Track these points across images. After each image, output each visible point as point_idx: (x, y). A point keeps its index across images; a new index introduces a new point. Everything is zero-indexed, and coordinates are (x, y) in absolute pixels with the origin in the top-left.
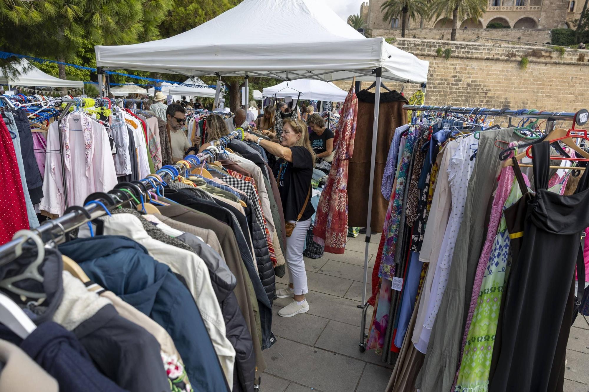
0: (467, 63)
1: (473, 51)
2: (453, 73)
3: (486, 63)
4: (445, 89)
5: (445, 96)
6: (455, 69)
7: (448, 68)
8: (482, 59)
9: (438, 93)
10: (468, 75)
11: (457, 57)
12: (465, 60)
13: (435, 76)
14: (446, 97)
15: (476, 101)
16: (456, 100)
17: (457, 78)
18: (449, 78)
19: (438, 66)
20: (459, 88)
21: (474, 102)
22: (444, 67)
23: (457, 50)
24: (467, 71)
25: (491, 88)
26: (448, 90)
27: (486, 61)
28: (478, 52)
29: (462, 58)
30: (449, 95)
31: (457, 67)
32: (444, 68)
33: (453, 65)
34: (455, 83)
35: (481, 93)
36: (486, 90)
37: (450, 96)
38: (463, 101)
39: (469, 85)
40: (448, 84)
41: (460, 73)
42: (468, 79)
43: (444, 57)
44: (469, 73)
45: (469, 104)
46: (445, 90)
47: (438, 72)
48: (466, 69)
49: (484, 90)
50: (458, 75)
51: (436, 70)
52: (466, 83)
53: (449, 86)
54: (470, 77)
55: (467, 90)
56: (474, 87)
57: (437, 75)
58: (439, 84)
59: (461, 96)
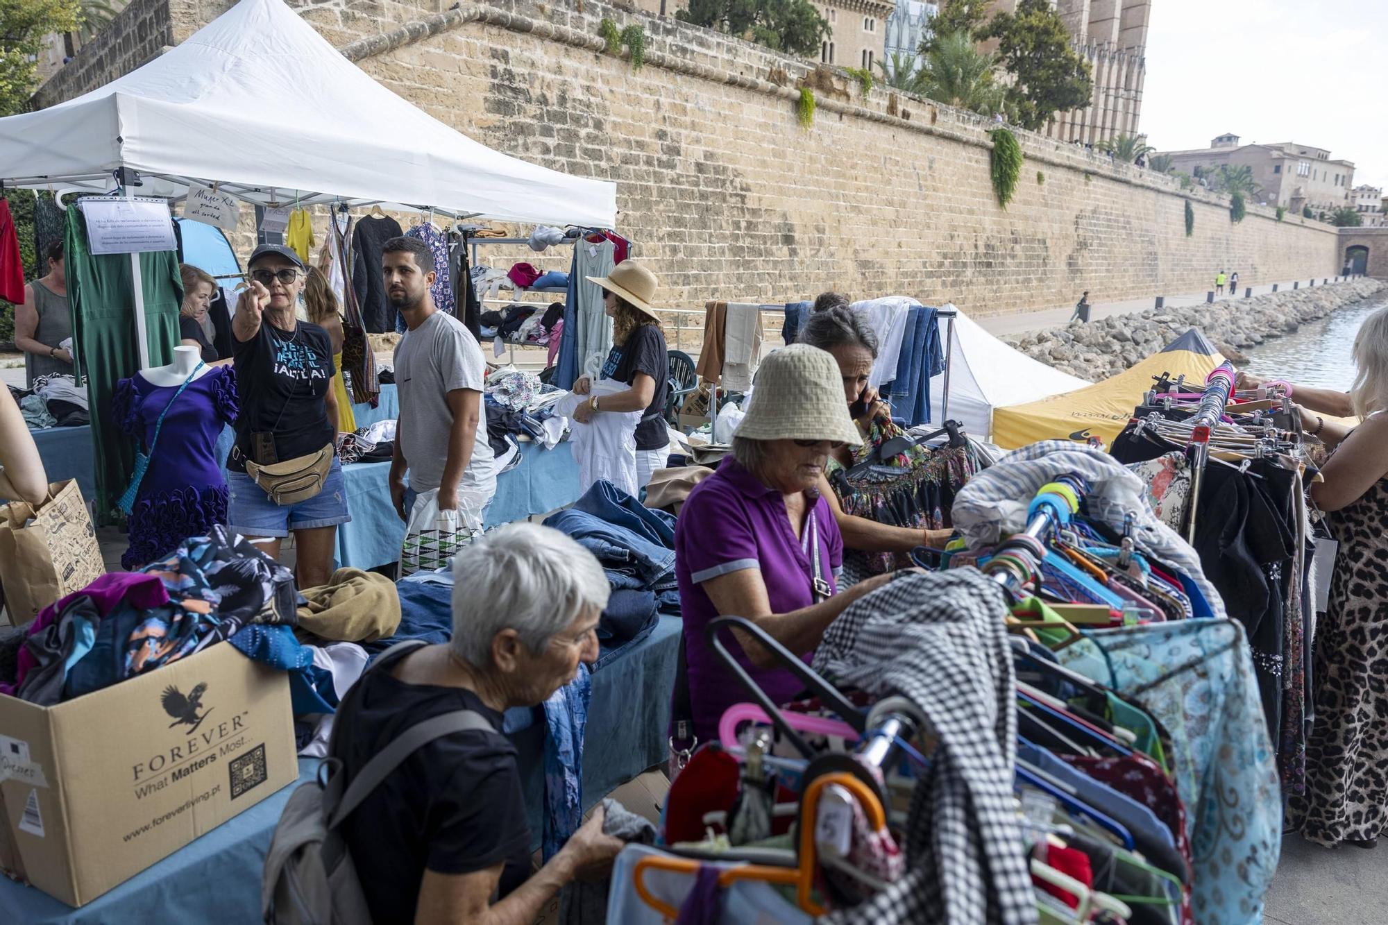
0: (685, 90)
1: (695, 47)
2: (656, 121)
3: (727, 96)
4: (643, 178)
5: (648, 205)
6: (658, 105)
7: (638, 102)
8: (718, 80)
9: (625, 196)
10: (694, 134)
11: (659, 64)
12: (678, 78)
13: (608, 127)
14: (650, 209)
15: (724, 224)
16: (679, 222)
17: (668, 142)
18: (647, 139)
19: (611, 91)
20: (679, 176)
21: (721, 227)
22: (629, 96)
23: (655, 37)
24: (688, 119)
25: (749, 181)
26: (651, 184)
27: (727, 88)
28: (706, 55)
29: (671, 68)
30: (657, 203)
31: (662, 100)
32: (628, 99)
33: (649, 90)
34: (665, 158)
35: (731, 195)
36: (742, 189)
37: (661, 207)
38: (694, 225)
39: (700, 167)
40: (649, 162)
41: (674, 123)
42: (696, 147)
43: (626, 58)
44: (693, 126)
45: (711, 235)
46: (643, 183)
47: (615, 115)
48: (684, 112)
49: (735, 188)
50: (668, 129)
51: (607, 103)
52: (693, 161)
53: (651, 169)
54: (698, 141)
55: (697, 185)
56: (712, 176)
57: (615, 125)
58: (626, 161)
59: (689, 205)
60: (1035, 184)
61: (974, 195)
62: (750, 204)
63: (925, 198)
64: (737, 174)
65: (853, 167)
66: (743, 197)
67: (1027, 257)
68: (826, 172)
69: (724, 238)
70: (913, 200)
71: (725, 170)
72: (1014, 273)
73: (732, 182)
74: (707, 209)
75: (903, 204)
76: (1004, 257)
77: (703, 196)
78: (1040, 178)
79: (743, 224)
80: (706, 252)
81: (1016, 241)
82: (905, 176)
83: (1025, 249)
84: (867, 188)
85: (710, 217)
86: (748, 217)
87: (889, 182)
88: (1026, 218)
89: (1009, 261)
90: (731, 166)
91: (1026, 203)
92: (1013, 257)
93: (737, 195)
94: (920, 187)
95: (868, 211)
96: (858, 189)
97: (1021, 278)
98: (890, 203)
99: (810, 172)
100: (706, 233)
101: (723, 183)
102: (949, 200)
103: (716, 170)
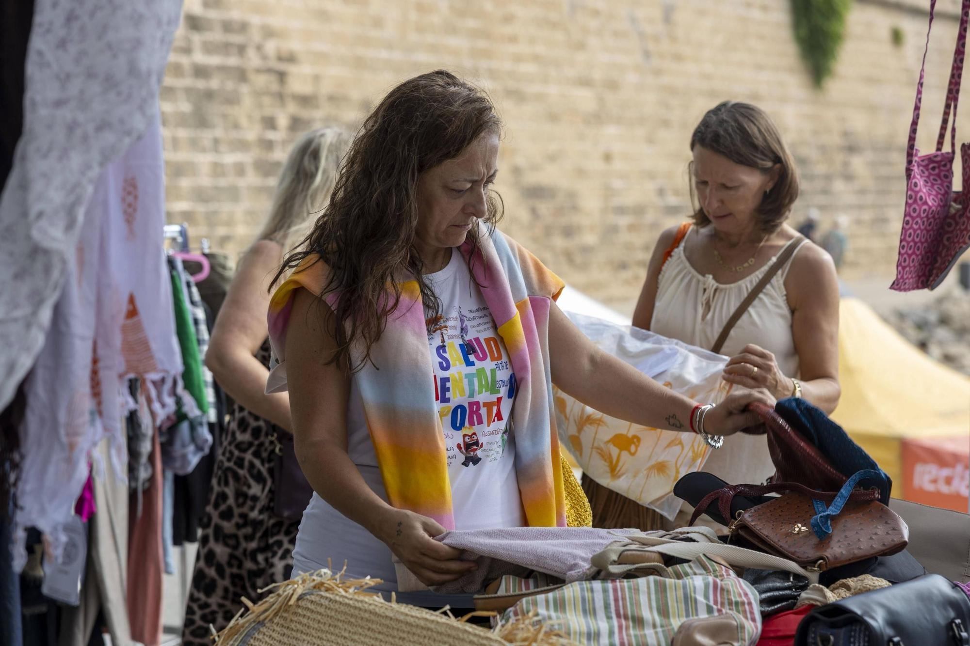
60: (887, 47)
61: (759, 67)
62: (297, 85)
63: (658, 72)
64: (269, 33)
65: (508, 19)
66: (282, 76)
67: (879, 178)
68: (451, 30)
69: (242, 145)
70: (631, 78)
71: (243, 27)
72: (848, 208)
73: (259, 48)
74: (209, 95)
75: (612, 85)
76: (828, 178)
77: (200, 72)
78: (897, 37)
79: (283, 121)
80: (205, 169)
81: (852, 149)
82: (616, 34)
83: (872, 165)
84: (536, 58)
85: (214, 110)
86: (292, 108)
87: (581, 46)
88: (872, 109)
89: (839, 186)
90: (255, 20)
91: (871, 80)
92: (848, 177)
93: (269, 71)
94: (647, 54)
95: (540, 97)
96: (518, 59)
97: (867, 216)
98: (585, 82)
99: (420, 29)
100: (207, 136)
101: (241, 49)
102: (707, 77)
103: (227, 26)
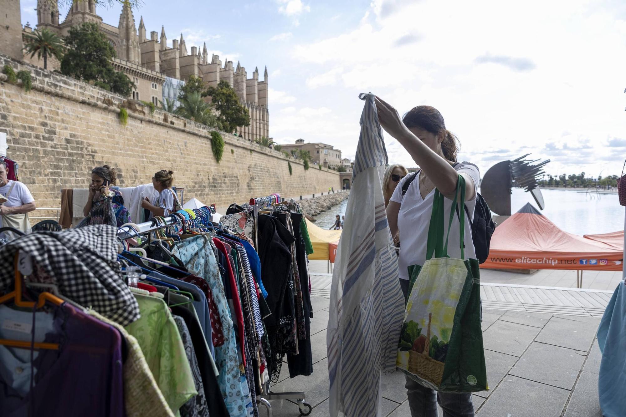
0: (57, 104)
1: (61, 84)
2: (41, 117)
3: (81, 108)
4: (34, 145)
5: (38, 158)
6: (41, 110)
7: (29, 107)
8: (76, 101)
9: (23, 154)
10: (63, 125)
11: (41, 91)
12: (53, 98)
13: (10, 119)
14: (39, 160)
15: (83, 168)
16: (57, 167)
17: (48, 128)
18: (35, 126)
19: (12, 101)
20: (56, 145)
21: (82, 170)
22: (23, 104)
23: (38, 77)
24: (59, 118)
25: (96, 148)
26: (39, 148)
27: (81, 105)
28: (68, 89)
29: (48, 93)
30: (43, 157)
31: (44, 107)
32: (23, 106)
33: (36, 102)
34: (47, 135)
35: (86, 155)
36: (92, 152)
37: (46, 159)
38: (66, 168)
39: (68, 141)
40: (37, 137)
41: (51, 119)
42: (65, 131)
43: (21, 86)
44: (63, 121)
45: (76, 174)
46: (34, 147)
47: (15, 112)
48: (57, 114)
49: (89, 151)
50: (48, 122)
51: (10, 107)
52: (64, 138)
53: (39, 141)
54: (66, 128)
55: (67, 149)
56: (75, 145)
57: (15, 118)
58: (23, 136)
59: (62, 159)
60: (231, 154)
61: (206, 158)
62: (97, 159)
63: (184, 158)
64: (89, 145)
65: (149, 144)
66: (93, 156)
67: (231, 183)
68: (137, 146)
69: (83, 175)
70: (179, 159)
71: (82, 143)
72: (226, 190)
73: (86, 149)
74: (73, 161)
75: (174, 161)
76: (221, 183)
77: (70, 155)
78: (232, 152)
80: (74, 181)
81: (225, 177)
82: (174, 148)
83: (229, 180)
84: (157, 154)
85: (75, 165)
87: (167, 151)
88: (229, 168)
89: (223, 185)
90: (85, 141)
91: (228, 161)
92: (225, 183)
93: (90, 155)
94: (182, 154)
95: (158, 163)
96: (153, 154)
97: (229, 192)
98: (169, 160)
99: (128, 145)
100: (73, 172)
101: (82, 149)
102: (195, 159)
103: (77, 143)
